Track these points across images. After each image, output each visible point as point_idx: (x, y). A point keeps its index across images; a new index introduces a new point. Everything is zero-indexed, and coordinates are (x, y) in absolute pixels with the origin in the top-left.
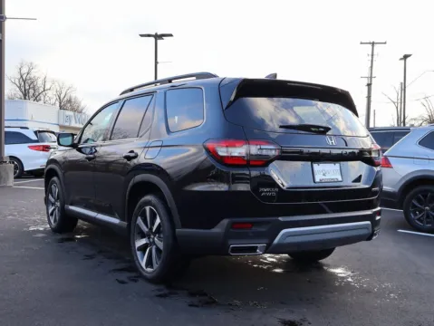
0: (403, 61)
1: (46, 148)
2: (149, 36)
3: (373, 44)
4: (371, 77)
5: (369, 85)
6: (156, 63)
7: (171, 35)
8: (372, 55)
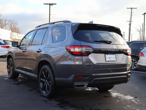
0: (144, 15)
1: (8, 47)
2: (47, 4)
3: (132, 8)
4: (131, 21)
5: (130, 24)
6: (50, 14)
7: (56, 4)
8: (131, 13)
